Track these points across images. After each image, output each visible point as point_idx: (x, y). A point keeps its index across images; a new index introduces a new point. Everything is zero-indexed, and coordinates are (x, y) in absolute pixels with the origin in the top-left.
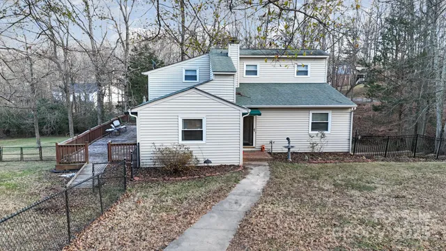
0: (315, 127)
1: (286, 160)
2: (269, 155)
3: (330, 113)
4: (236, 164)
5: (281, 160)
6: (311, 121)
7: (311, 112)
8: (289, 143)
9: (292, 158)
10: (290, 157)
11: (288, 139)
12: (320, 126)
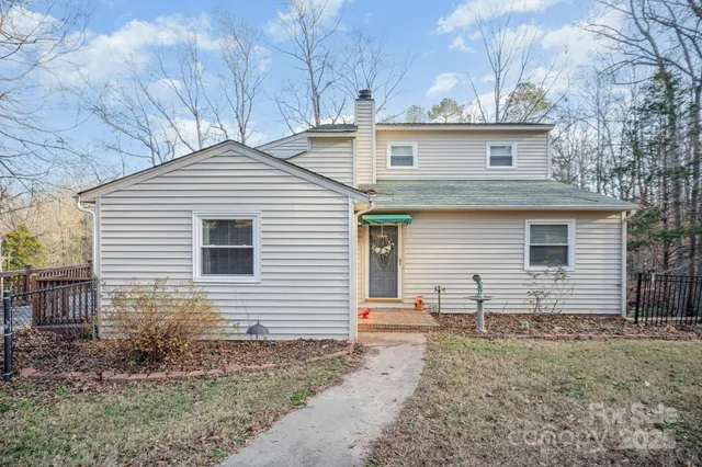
0: (539, 255)
1: (473, 331)
2: (431, 318)
3: (572, 224)
4: (339, 339)
5: (461, 329)
6: (528, 244)
7: (529, 222)
8: (480, 288)
9: (487, 327)
10: (483, 322)
11: (476, 278)
12: (549, 254)
